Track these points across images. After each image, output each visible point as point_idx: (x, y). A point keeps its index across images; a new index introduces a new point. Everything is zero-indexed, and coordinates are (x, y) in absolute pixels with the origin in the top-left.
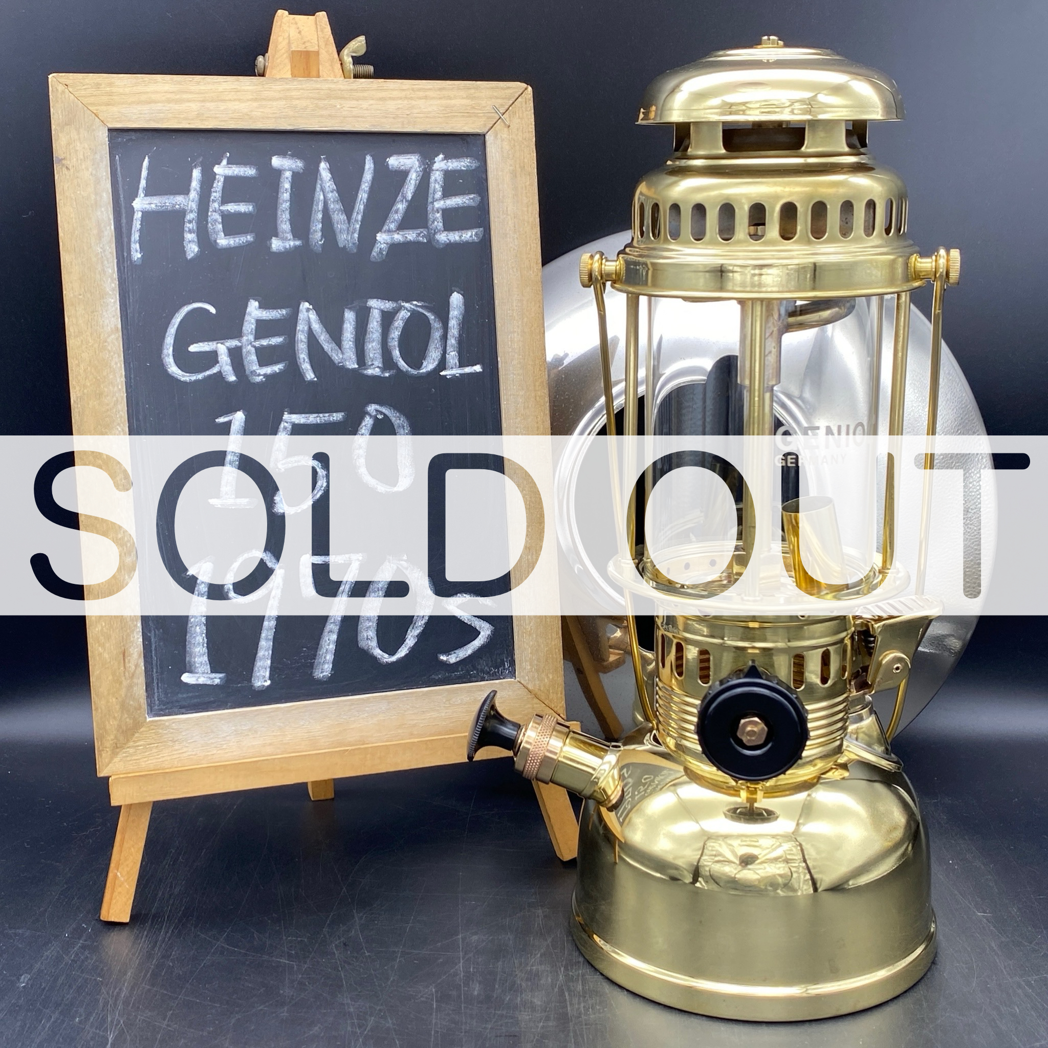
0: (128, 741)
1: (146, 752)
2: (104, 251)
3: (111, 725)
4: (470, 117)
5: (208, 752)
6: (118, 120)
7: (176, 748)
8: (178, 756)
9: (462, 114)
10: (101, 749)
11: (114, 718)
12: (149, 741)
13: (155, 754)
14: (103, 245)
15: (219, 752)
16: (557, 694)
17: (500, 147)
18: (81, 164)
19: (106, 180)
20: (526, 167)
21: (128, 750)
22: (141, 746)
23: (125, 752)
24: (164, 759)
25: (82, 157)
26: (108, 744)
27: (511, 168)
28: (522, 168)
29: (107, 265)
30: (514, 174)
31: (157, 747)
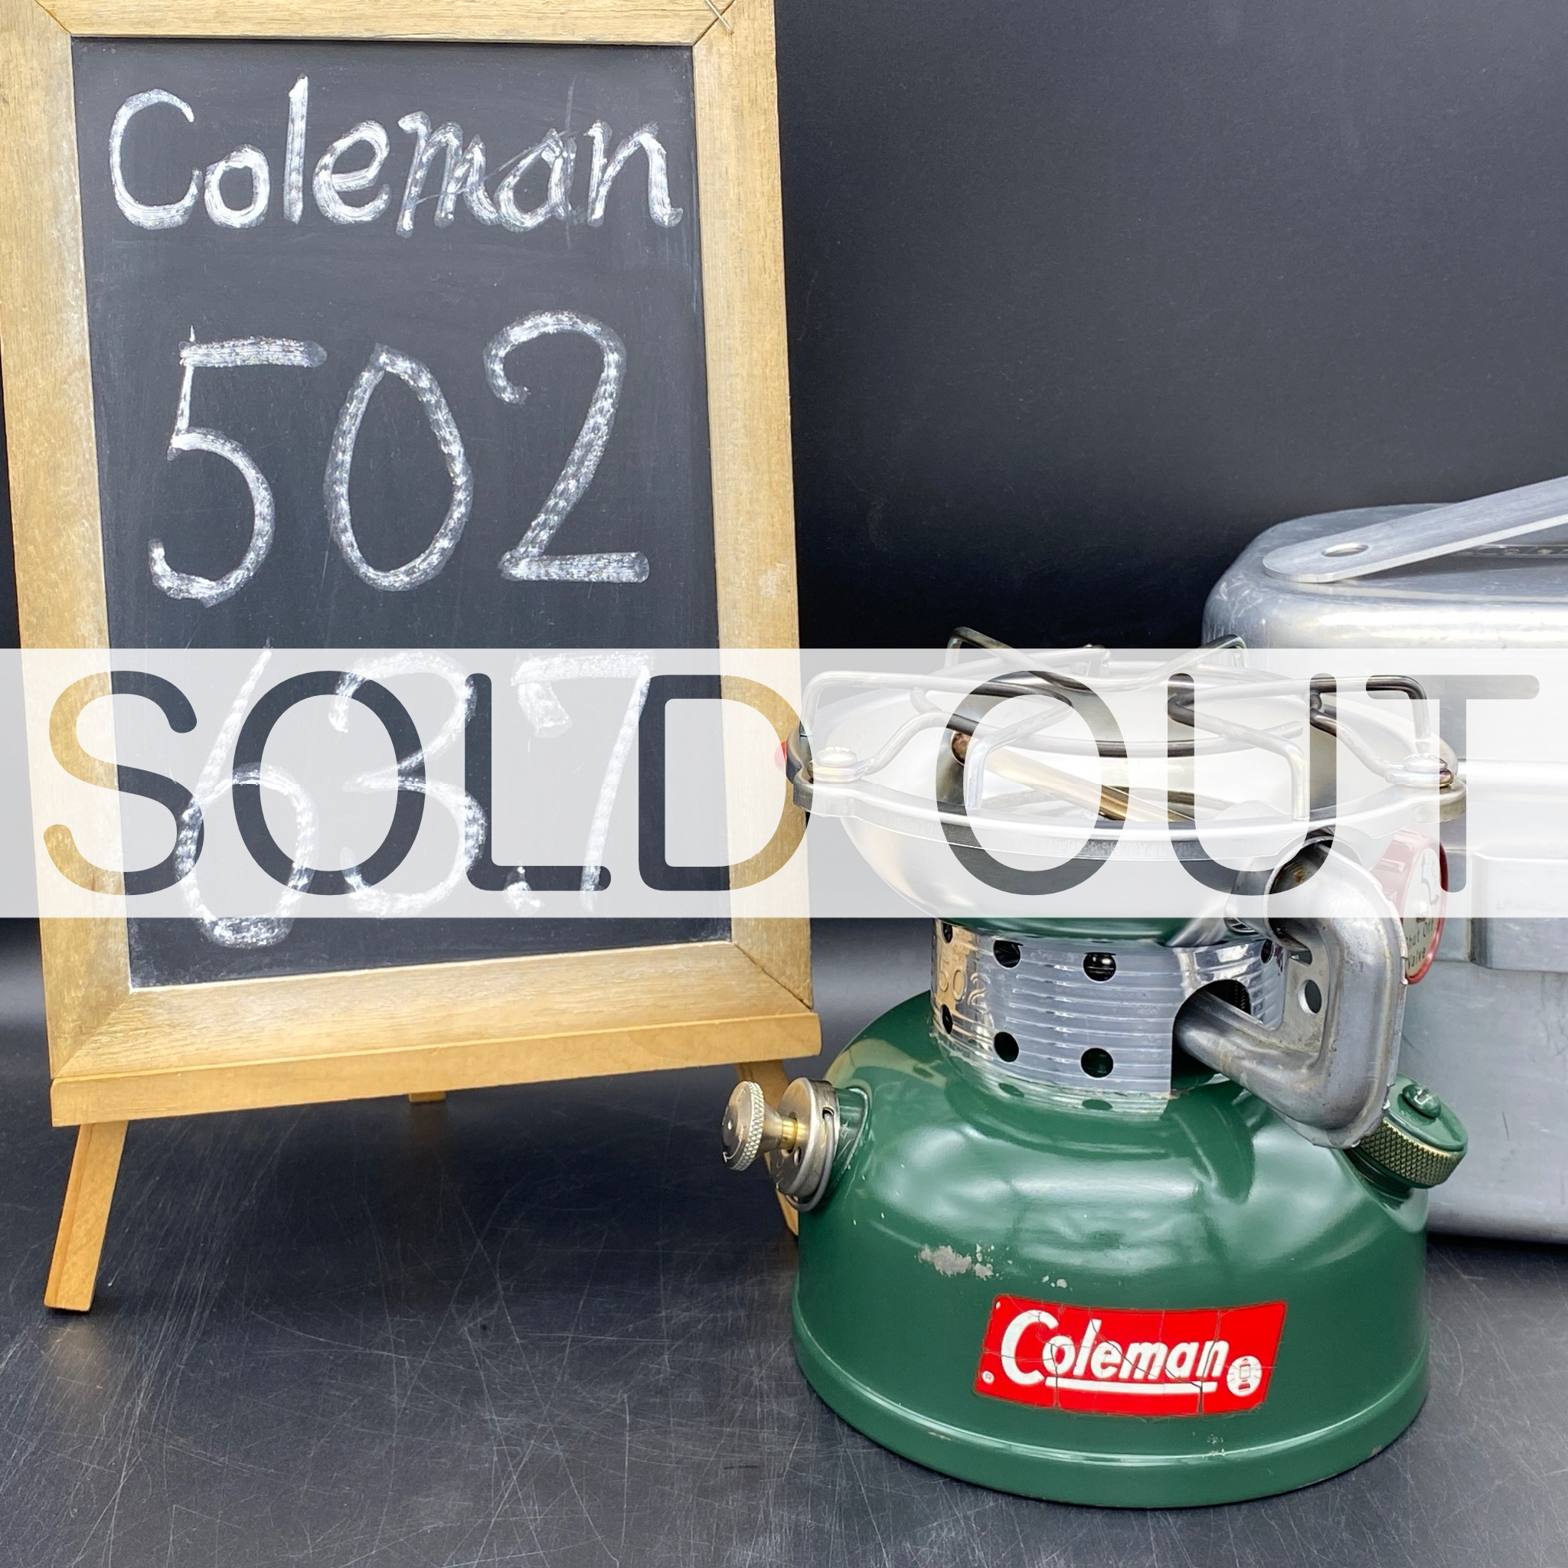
0: (99, 1024)
1: (127, 1041)
2: (64, 236)
3: (74, 995)
4: (667, 17)
5: (229, 1044)
6: (87, 21)
7: (178, 1036)
8: (180, 1050)
9: (653, 12)
10: (56, 1034)
11: (78, 986)
12: (133, 1025)
13: (142, 1046)
14: (62, 225)
15: (246, 1045)
16: (799, 967)
17: (716, 67)
18: (27, 96)
19: (67, 121)
20: (759, 102)
21: (100, 1037)
22: (120, 1032)
23: (96, 1042)
24: (156, 1054)
25: (29, 83)
26: (68, 1026)
27: (735, 102)
28: (753, 102)
29: (68, 258)
30: (739, 112)
31: (146, 1033)
